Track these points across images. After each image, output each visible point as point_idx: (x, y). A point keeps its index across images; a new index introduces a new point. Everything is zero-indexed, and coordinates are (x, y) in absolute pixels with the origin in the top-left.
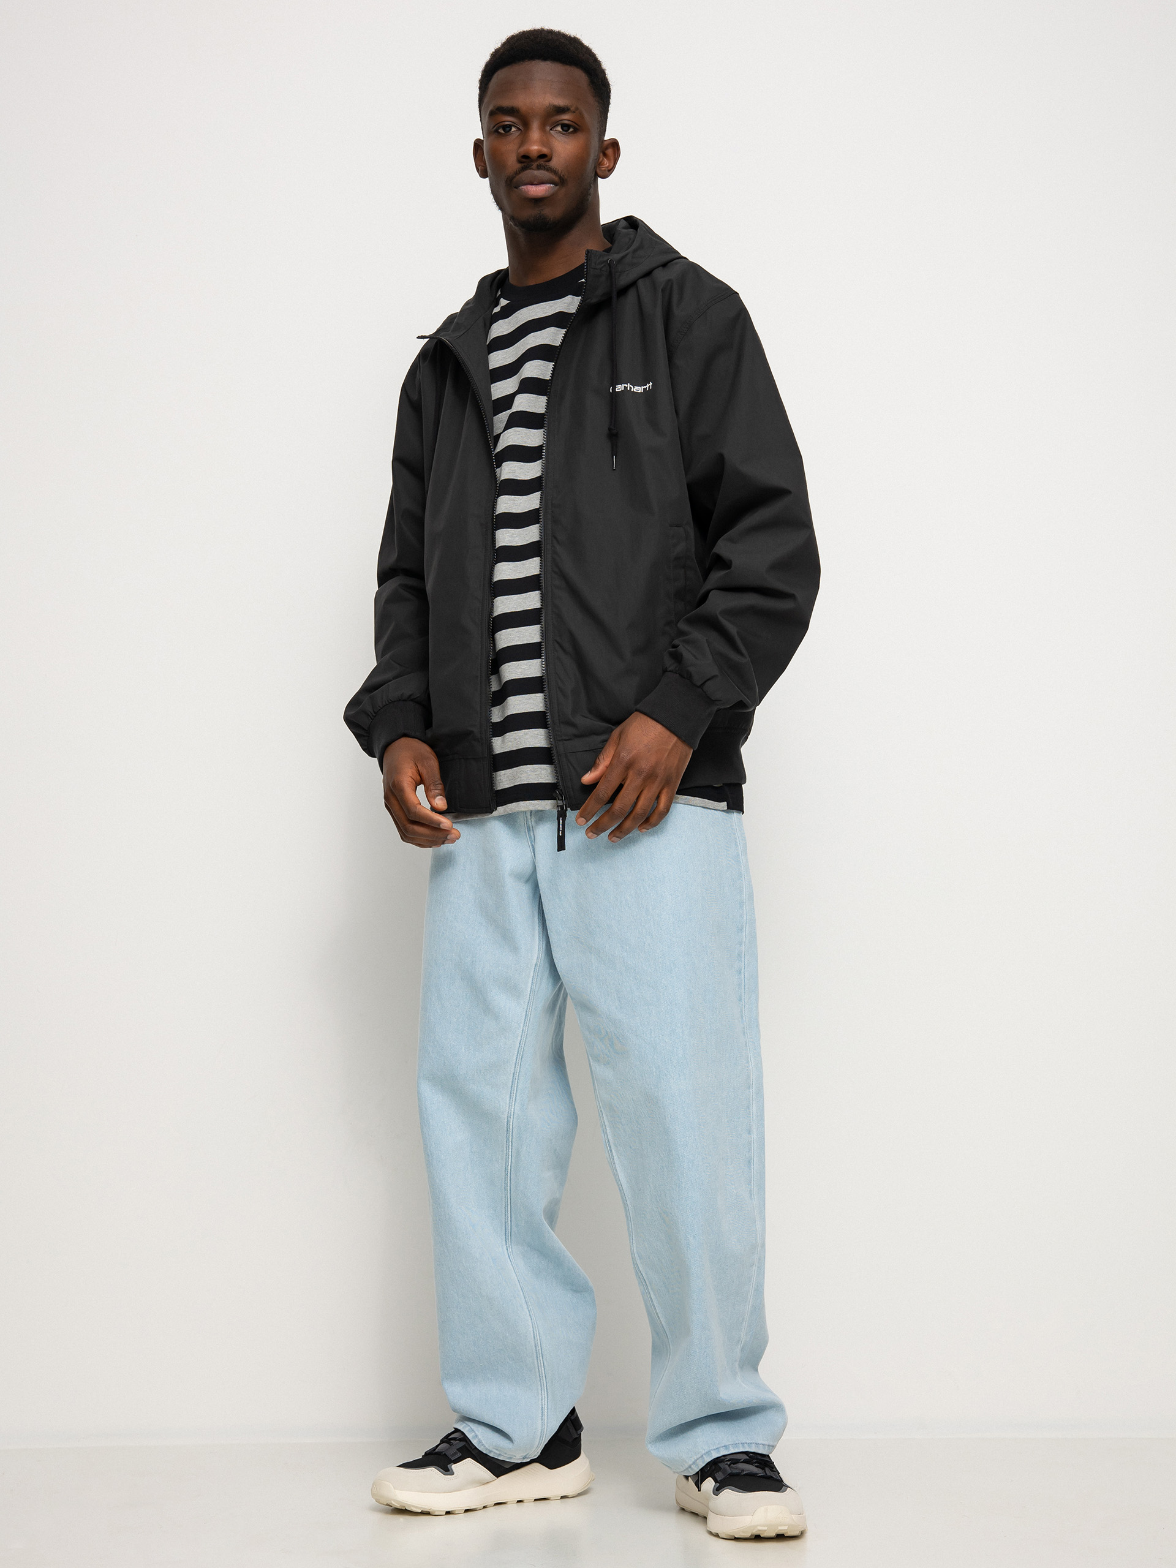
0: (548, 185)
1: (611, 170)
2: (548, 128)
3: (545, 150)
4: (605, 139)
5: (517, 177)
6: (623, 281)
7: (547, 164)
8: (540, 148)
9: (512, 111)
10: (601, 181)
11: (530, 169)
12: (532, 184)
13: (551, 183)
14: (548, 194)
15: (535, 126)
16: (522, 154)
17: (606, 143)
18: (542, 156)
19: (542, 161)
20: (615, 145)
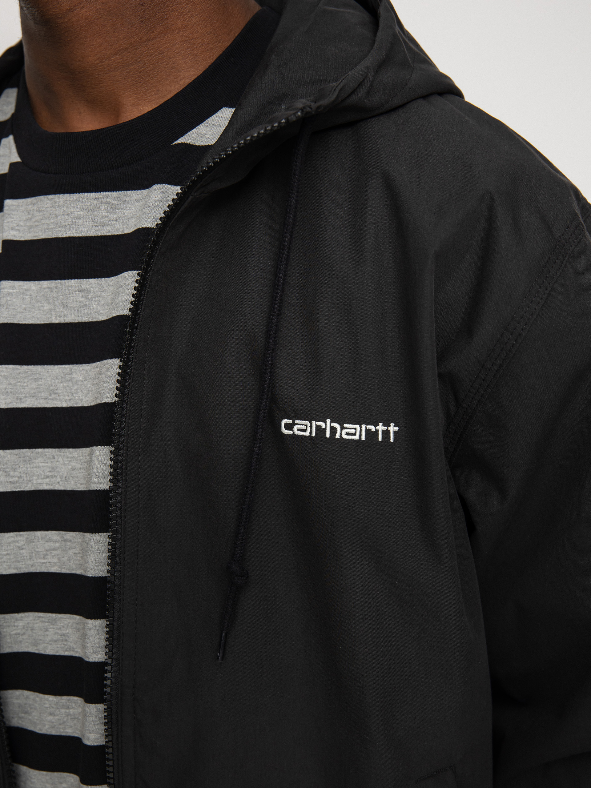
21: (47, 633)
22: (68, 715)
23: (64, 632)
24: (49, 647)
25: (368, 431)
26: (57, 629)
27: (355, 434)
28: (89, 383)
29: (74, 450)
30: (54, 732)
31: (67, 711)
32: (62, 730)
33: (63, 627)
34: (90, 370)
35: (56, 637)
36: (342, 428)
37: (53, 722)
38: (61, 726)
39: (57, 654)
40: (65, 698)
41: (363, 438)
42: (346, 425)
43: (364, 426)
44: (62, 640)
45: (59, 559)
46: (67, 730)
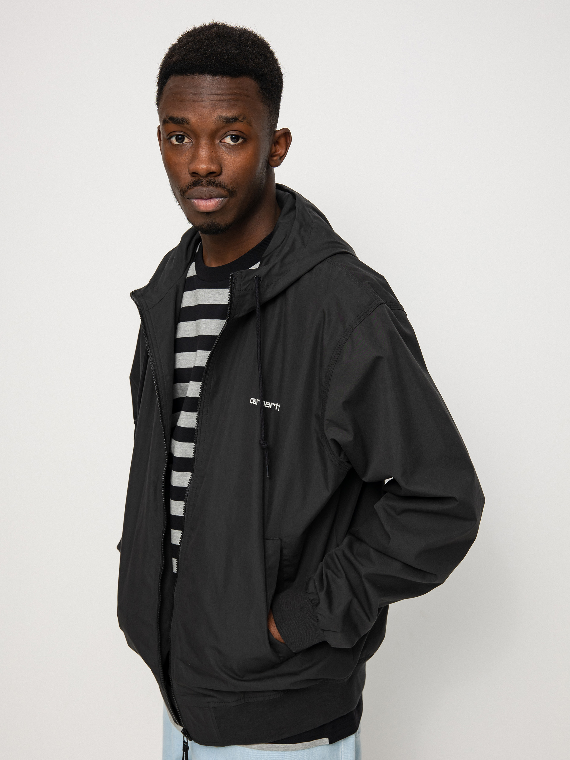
0: (217, 200)
1: (282, 157)
2: (217, 142)
3: (214, 168)
4: (277, 130)
5: (189, 191)
6: (270, 293)
7: (216, 179)
8: (209, 166)
9: (183, 122)
10: (275, 169)
11: (201, 185)
12: (202, 198)
13: (220, 198)
14: (217, 208)
15: (204, 142)
16: (192, 172)
17: (277, 134)
18: (211, 173)
19: (211, 178)
20: (286, 134)
21: (178, 449)
22: (186, 479)
23: (185, 449)
24: (179, 454)
25: (273, 405)
26: (182, 448)
27: (268, 406)
28: (201, 358)
29: (193, 382)
30: (179, 486)
31: (185, 477)
32: (183, 485)
33: (185, 447)
34: (202, 353)
35: (182, 451)
36: (266, 403)
37: (179, 482)
38: (183, 483)
39: (182, 457)
40: (185, 473)
41: (271, 408)
42: (267, 402)
43: (271, 403)
44: (184, 452)
45: (184, 422)
46: (185, 485)
